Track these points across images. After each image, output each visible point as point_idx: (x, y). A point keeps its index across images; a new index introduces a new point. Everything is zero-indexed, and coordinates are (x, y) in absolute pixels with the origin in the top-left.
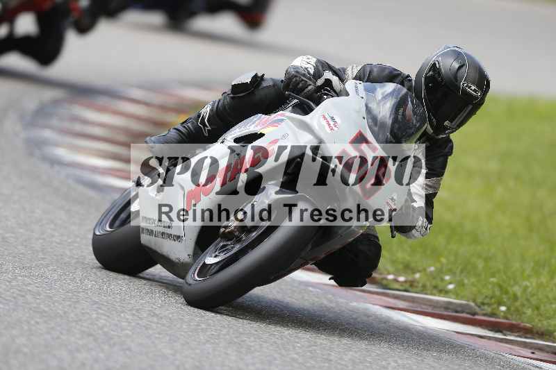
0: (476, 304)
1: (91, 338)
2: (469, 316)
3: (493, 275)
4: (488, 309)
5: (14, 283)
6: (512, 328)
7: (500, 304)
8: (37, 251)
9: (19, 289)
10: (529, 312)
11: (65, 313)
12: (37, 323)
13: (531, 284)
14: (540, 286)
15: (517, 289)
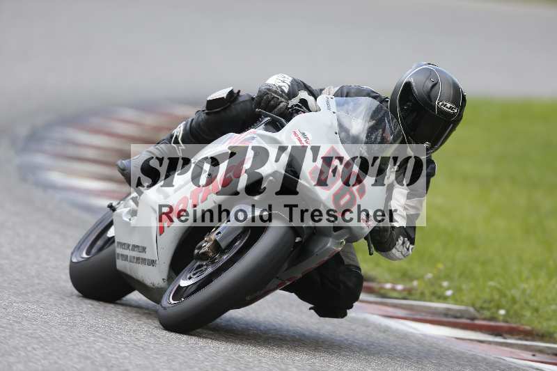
0: (476, 309)
1: (89, 362)
2: (468, 321)
3: (491, 279)
4: (487, 314)
5: (10, 310)
6: (513, 332)
7: (499, 307)
8: (33, 277)
10: (528, 314)
11: (62, 337)
12: (34, 349)
13: (529, 286)
14: (539, 287)
15: (516, 293)
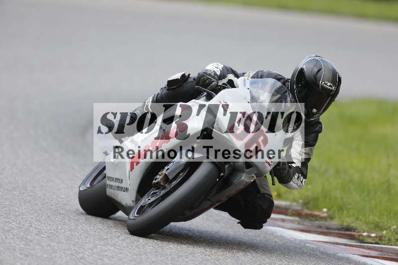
9: (99, 254)
